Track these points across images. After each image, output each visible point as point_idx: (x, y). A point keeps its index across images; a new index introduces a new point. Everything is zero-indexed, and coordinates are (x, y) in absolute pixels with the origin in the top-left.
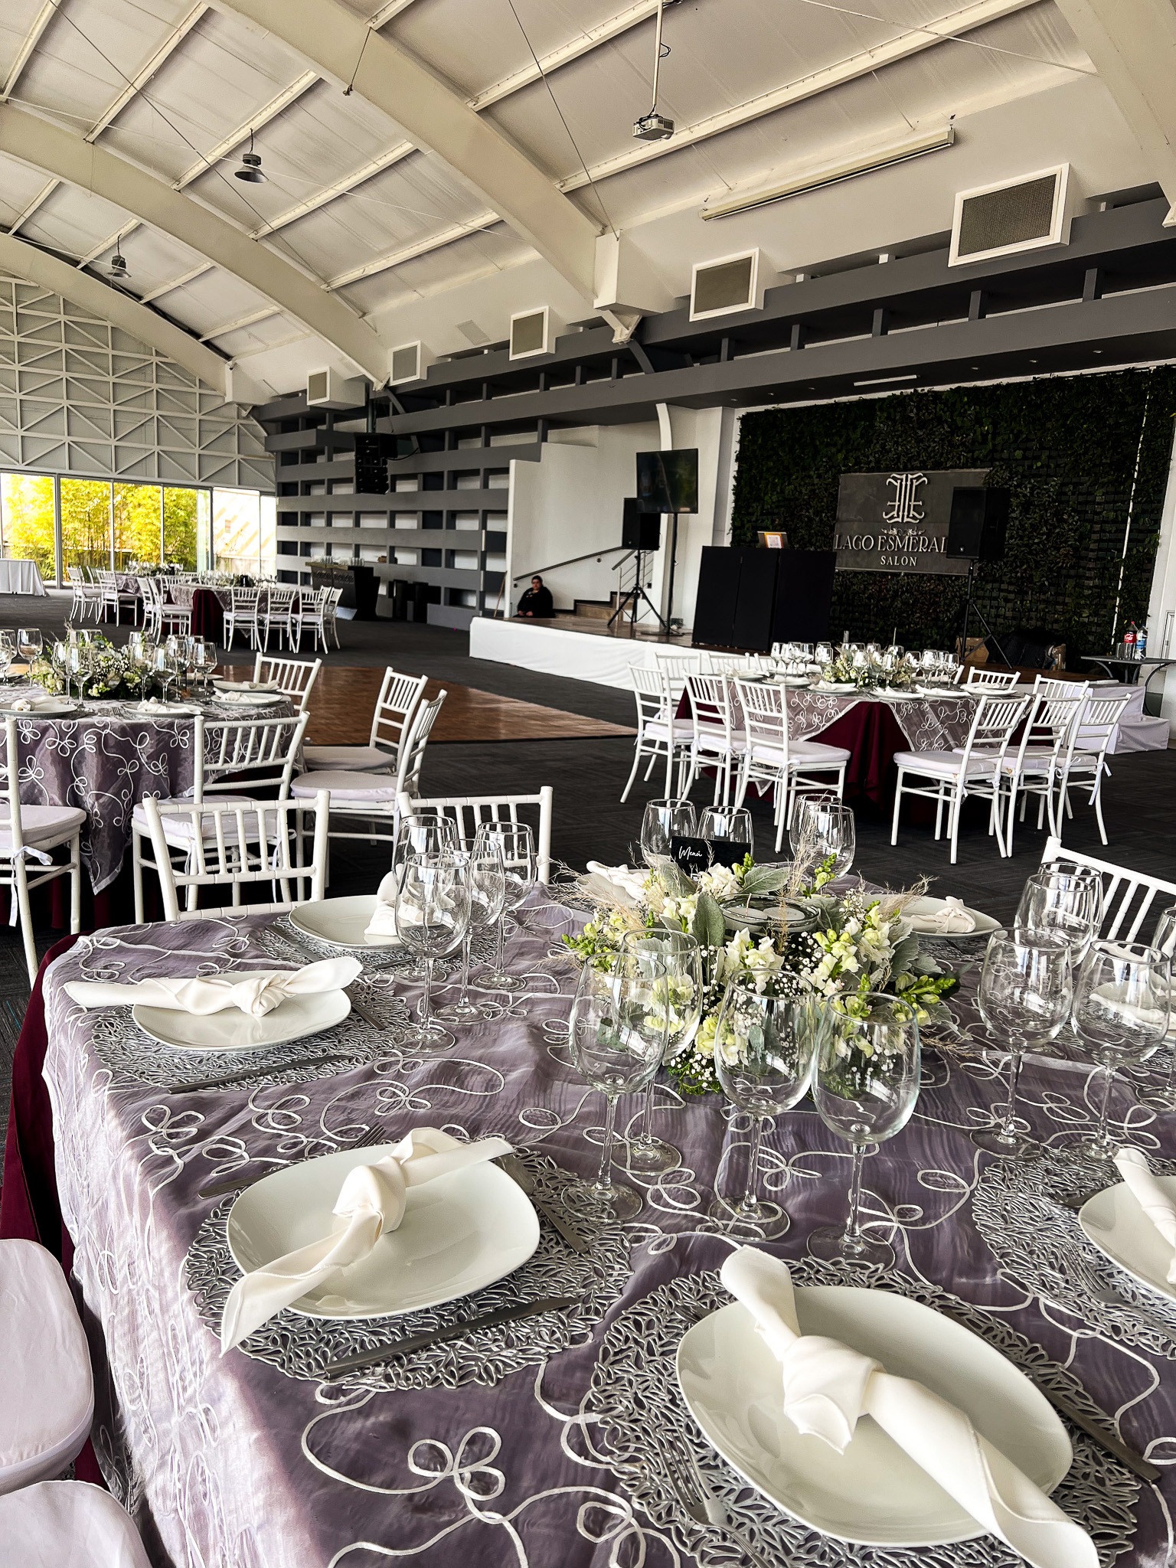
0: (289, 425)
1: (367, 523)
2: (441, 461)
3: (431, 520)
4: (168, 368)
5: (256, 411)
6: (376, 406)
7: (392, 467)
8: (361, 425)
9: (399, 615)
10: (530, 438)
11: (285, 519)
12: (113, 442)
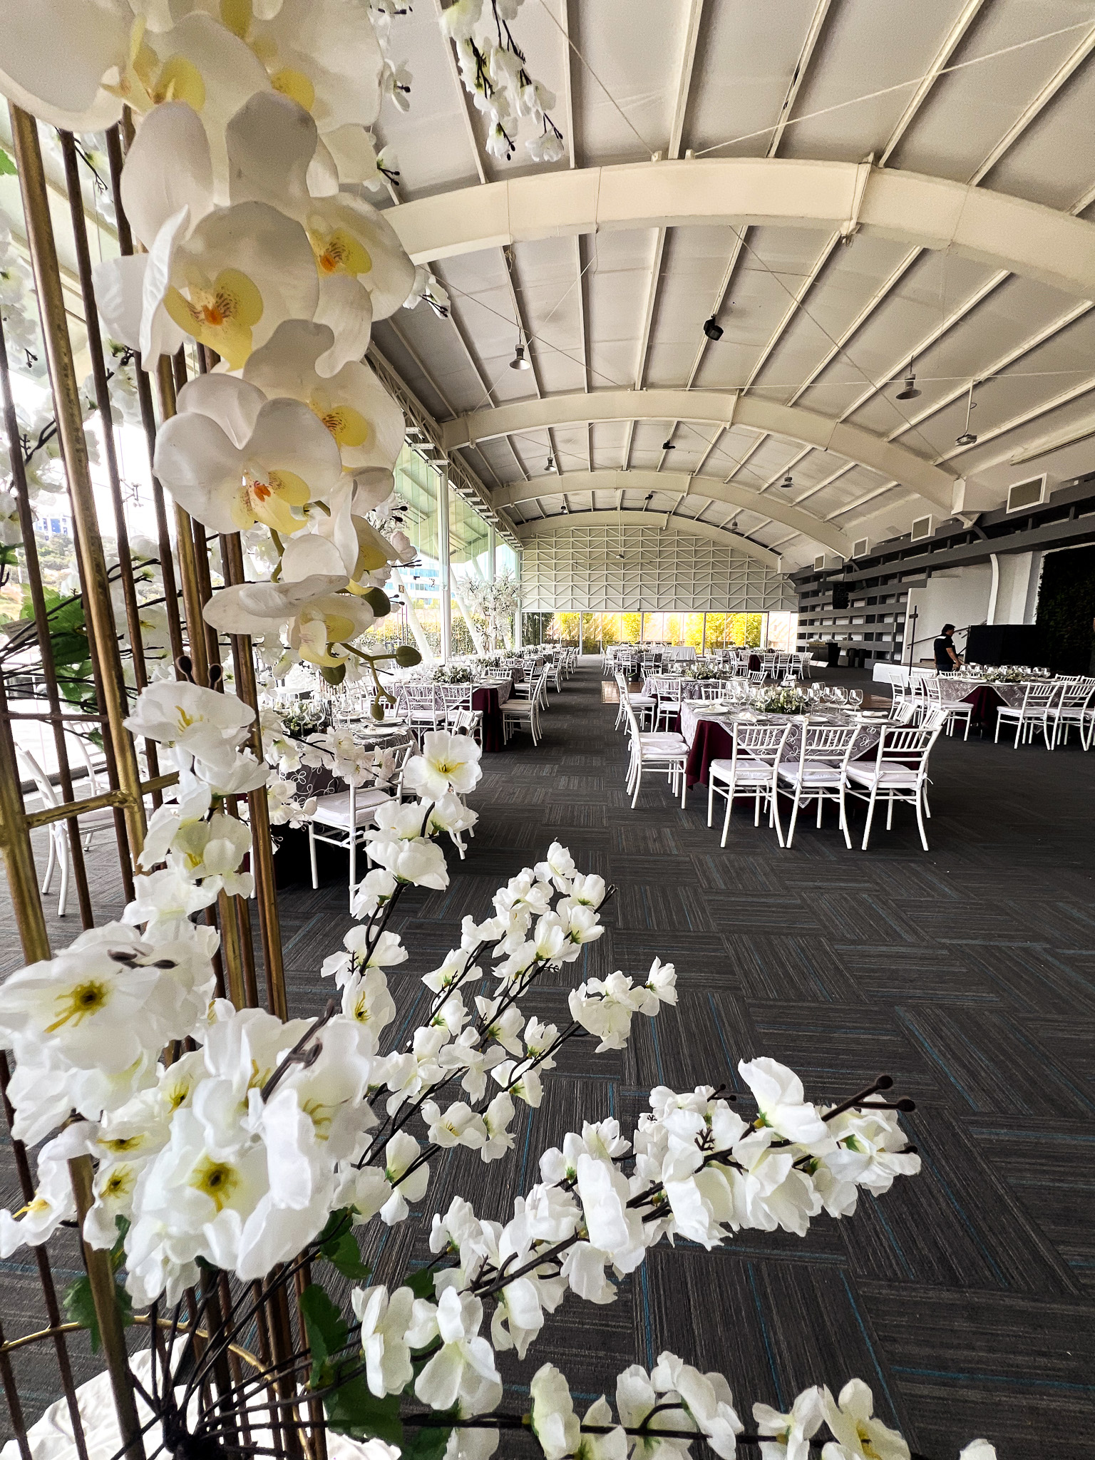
0: (806, 580)
1: (838, 622)
2: (876, 592)
3: (870, 619)
4: (754, 562)
5: (791, 576)
6: (848, 568)
7: (851, 596)
8: (840, 577)
9: (851, 664)
10: (922, 576)
11: (802, 623)
12: (728, 596)
